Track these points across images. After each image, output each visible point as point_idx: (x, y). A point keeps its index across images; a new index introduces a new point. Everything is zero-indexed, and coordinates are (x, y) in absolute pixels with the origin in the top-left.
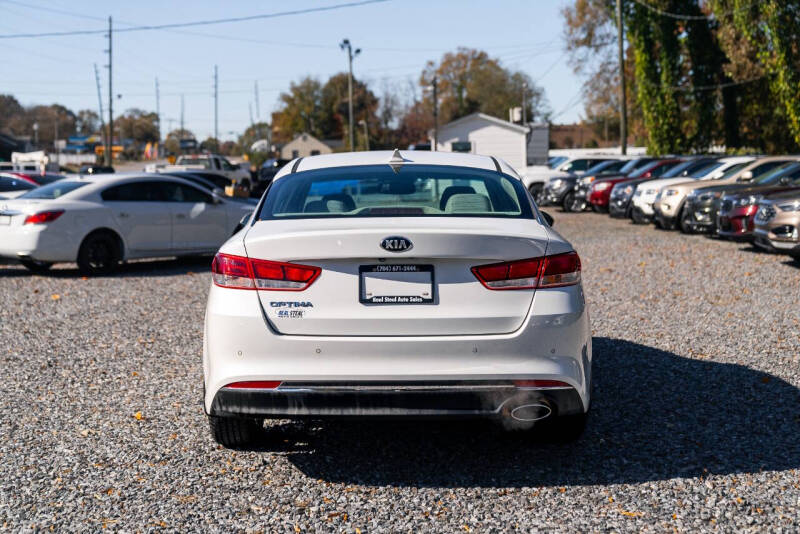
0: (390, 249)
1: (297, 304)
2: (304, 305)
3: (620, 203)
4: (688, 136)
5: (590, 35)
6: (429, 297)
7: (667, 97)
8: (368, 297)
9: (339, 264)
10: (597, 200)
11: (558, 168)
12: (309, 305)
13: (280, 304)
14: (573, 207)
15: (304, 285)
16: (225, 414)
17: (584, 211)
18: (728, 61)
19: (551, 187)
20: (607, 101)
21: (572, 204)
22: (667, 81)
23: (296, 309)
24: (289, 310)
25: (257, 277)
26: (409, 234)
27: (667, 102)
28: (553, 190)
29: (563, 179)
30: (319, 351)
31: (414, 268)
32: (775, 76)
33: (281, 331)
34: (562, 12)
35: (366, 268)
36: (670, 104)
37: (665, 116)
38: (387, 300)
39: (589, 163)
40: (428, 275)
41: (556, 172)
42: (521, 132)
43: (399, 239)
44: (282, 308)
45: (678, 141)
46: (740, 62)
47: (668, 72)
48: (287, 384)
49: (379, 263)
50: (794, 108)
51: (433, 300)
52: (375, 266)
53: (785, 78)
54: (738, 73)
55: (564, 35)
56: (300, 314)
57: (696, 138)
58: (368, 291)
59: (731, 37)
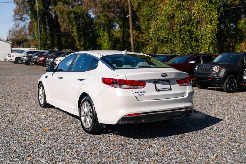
0: (163, 77)
1: (142, 92)
2: (143, 92)
3: (50, 63)
4: (49, 46)
5: (22, 17)
6: (170, 88)
7: (43, 35)
8: (157, 89)
9: (150, 81)
10: (41, 62)
11: (24, 53)
12: (145, 92)
13: (137, 92)
14: (30, 64)
15: (143, 87)
16: (123, 124)
17: (33, 65)
18: (61, 27)
19: (23, 58)
20: (15, 35)
21: (30, 63)
22: (43, 31)
23: (142, 93)
24: (140, 94)
25: (131, 85)
26: (167, 73)
27: (43, 37)
28: (24, 59)
29: (27, 56)
30: (149, 104)
31: (165, 81)
32: (73, 32)
33: (139, 99)
34: (13, 10)
35: (156, 82)
36: (44, 37)
37: (43, 40)
38: (162, 90)
39: (32, 52)
40: (168, 83)
41: (23, 54)
42: (9, 43)
43: (165, 74)
44: (138, 93)
45: (46, 47)
46: (65, 28)
47: (43, 28)
48: (142, 113)
49: (159, 80)
50: (78, 40)
51: (170, 89)
52: (158, 81)
53: (76, 32)
54: (64, 30)
55: (13, 17)
56: (143, 94)
57: (50, 46)
58: (157, 88)
59: (62, 21)
